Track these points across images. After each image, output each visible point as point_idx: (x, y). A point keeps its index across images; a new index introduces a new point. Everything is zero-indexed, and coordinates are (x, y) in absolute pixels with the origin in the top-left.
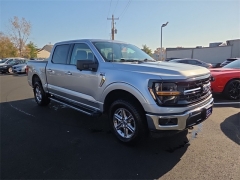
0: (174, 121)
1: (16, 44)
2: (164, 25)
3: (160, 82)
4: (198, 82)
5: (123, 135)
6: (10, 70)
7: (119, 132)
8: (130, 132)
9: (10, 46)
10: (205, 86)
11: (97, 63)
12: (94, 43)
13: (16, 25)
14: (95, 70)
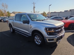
0: (53, 40)
1: (3, 12)
2: (50, 5)
3: (48, 28)
4: (60, 27)
5: (37, 43)
6: (2, 21)
7: (36, 42)
8: (39, 42)
9: (2, 12)
10: (62, 28)
11: (29, 21)
12: (28, 14)
13: (3, 6)
14: (28, 23)
